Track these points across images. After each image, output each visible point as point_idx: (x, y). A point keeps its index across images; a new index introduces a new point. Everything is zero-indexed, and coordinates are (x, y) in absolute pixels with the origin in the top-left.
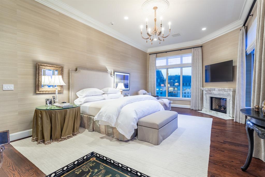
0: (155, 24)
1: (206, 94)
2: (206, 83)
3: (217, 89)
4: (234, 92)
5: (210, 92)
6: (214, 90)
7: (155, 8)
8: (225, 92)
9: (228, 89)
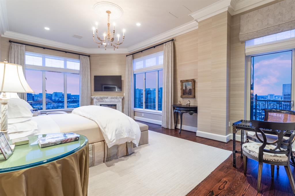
0: (109, 29)
1: (96, 102)
2: (95, 92)
3: (110, 97)
4: (123, 99)
5: (102, 100)
6: (107, 98)
7: (108, 12)
8: (117, 100)
9: (120, 97)
